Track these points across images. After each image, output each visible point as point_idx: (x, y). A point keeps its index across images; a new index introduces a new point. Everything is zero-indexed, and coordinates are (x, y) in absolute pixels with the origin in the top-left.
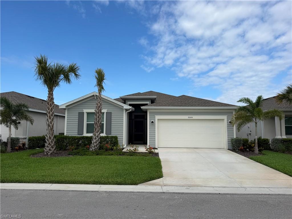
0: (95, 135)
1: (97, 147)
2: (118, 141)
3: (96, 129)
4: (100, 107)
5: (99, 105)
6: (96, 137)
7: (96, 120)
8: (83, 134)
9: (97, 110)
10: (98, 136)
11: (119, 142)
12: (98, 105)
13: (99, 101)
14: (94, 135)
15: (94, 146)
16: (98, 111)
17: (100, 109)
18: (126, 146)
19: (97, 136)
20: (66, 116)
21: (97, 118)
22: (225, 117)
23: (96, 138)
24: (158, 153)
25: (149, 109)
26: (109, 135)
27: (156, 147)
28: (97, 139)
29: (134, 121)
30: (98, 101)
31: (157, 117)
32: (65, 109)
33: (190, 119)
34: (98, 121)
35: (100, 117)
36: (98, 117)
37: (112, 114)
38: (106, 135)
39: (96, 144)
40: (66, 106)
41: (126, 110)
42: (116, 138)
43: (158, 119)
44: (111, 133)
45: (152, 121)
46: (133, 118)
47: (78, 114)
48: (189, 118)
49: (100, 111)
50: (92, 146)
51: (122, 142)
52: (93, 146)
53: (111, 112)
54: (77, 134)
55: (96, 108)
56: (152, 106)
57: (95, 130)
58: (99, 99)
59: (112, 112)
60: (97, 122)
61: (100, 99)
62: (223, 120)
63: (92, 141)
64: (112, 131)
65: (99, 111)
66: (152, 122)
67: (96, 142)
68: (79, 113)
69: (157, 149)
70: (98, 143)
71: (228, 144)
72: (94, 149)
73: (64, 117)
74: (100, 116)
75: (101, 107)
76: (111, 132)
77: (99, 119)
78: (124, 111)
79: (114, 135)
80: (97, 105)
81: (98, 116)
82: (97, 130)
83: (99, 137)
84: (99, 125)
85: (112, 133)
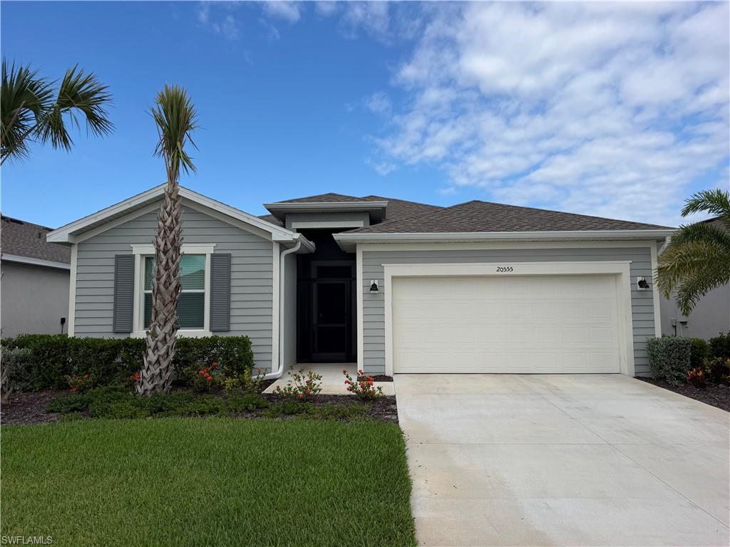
0: (154, 335)
1: (162, 382)
2: (252, 353)
3: (156, 312)
4: (171, 229)
5: (170, 220)
6: (159, 344)
7: (158, 279)
8: (131, 331)
9: (160, 240)
10: (165, 339)
11: (255, 357)
12: (164, 222)
13: (168, 209)
14: (150, 336)
15: (152, 377)
16: (166, 244)
17: (171, 236)
18: (284, 371)
19: (161, 337)
20: (73, 268)
21: (162, 271)
22: (622, 267)
23: (156, 348)
24: (394, 397)
25: (363, 243)
26: (220, 335)
27: (389, 373)
28: (163, 351)
29: (315, 286)
30: (165, 208)
31: (391, 270)
32: (69, 245)
33: (503, 273)
34: (167, 284)
35: (173, 267)
36: (167, 268)
37: (234, 261)
38: (210, 335)
39: (158, 371)
40: (70, 234)
41: (283, 245)
42: (244, 343)
43: (393, 278)
44: (229, 327)
45: (372, 282)
46: (314, 274)
47: (112, 262)
48: (500, 273)
49: (172, 244)
50: (143, 377)
51: (266, 357)
52: (147, 375)
53: (230, 254)
54: (111, 330)
55: (159, 234)
56: (371, 231)
57: (153, 318)
58: (168, 200)
59: (234, 253)
60: (162, 287)
61: (171, 199)
62: (616, 276)
63: (145, 358)
64: (233, 320)
65: (169, 246)
66: (374, 287)
67: (158, 362)
68: (117, 257)
69: (389, 379)
70: (164, 364)
71: (635, 357)
72: (150, 386)
73: (67, 272)
74: (173, 262)
75: (177, 229)
76: (229, 324)
77: (169, 276)
78: (276, 250)
79: (239, 335)
80: (161, 223)
81: (164, 263)
82: (161, 316)
83: (171, 342)
84: (168, 298)
85: (233, 327)
